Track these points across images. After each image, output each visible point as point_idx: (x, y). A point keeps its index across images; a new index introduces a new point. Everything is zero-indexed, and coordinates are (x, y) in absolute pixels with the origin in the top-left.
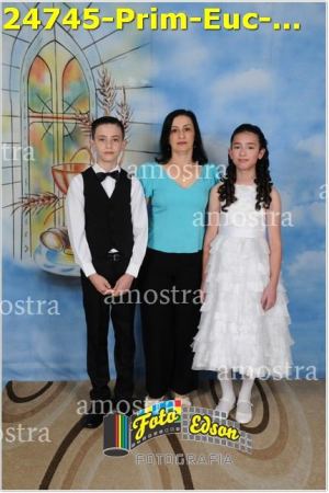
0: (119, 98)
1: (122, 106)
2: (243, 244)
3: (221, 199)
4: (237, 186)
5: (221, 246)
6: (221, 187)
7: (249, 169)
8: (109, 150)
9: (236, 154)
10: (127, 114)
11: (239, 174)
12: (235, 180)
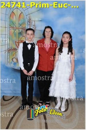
0: (33, 23)
1: (34, 25)
7: (67, 44)
8: (30, 37)
10: (35, 28)
12: (63, 46)
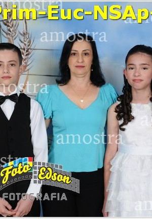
0: (21, 28)
1: (24, 34)
2: (143, 162)
3: (119, 117)
4: (133, 105)
5: (121, 164)
6: (118, 106)
7: (144, 88)
8: (6, 75)
9: (131, 75)
11: (134, 94)
12: (131, 99)
